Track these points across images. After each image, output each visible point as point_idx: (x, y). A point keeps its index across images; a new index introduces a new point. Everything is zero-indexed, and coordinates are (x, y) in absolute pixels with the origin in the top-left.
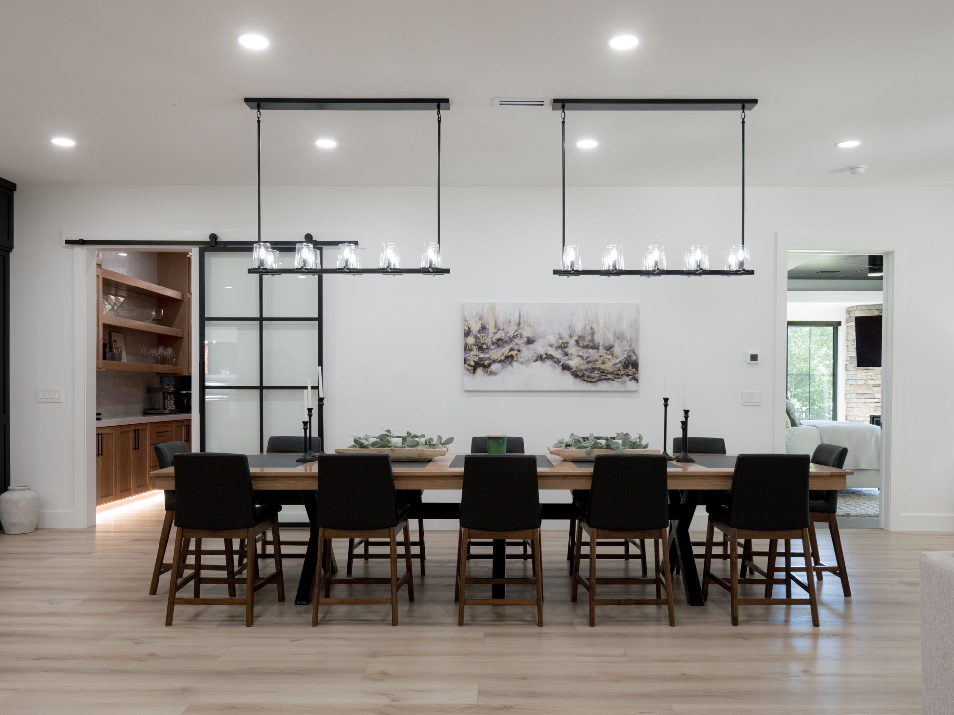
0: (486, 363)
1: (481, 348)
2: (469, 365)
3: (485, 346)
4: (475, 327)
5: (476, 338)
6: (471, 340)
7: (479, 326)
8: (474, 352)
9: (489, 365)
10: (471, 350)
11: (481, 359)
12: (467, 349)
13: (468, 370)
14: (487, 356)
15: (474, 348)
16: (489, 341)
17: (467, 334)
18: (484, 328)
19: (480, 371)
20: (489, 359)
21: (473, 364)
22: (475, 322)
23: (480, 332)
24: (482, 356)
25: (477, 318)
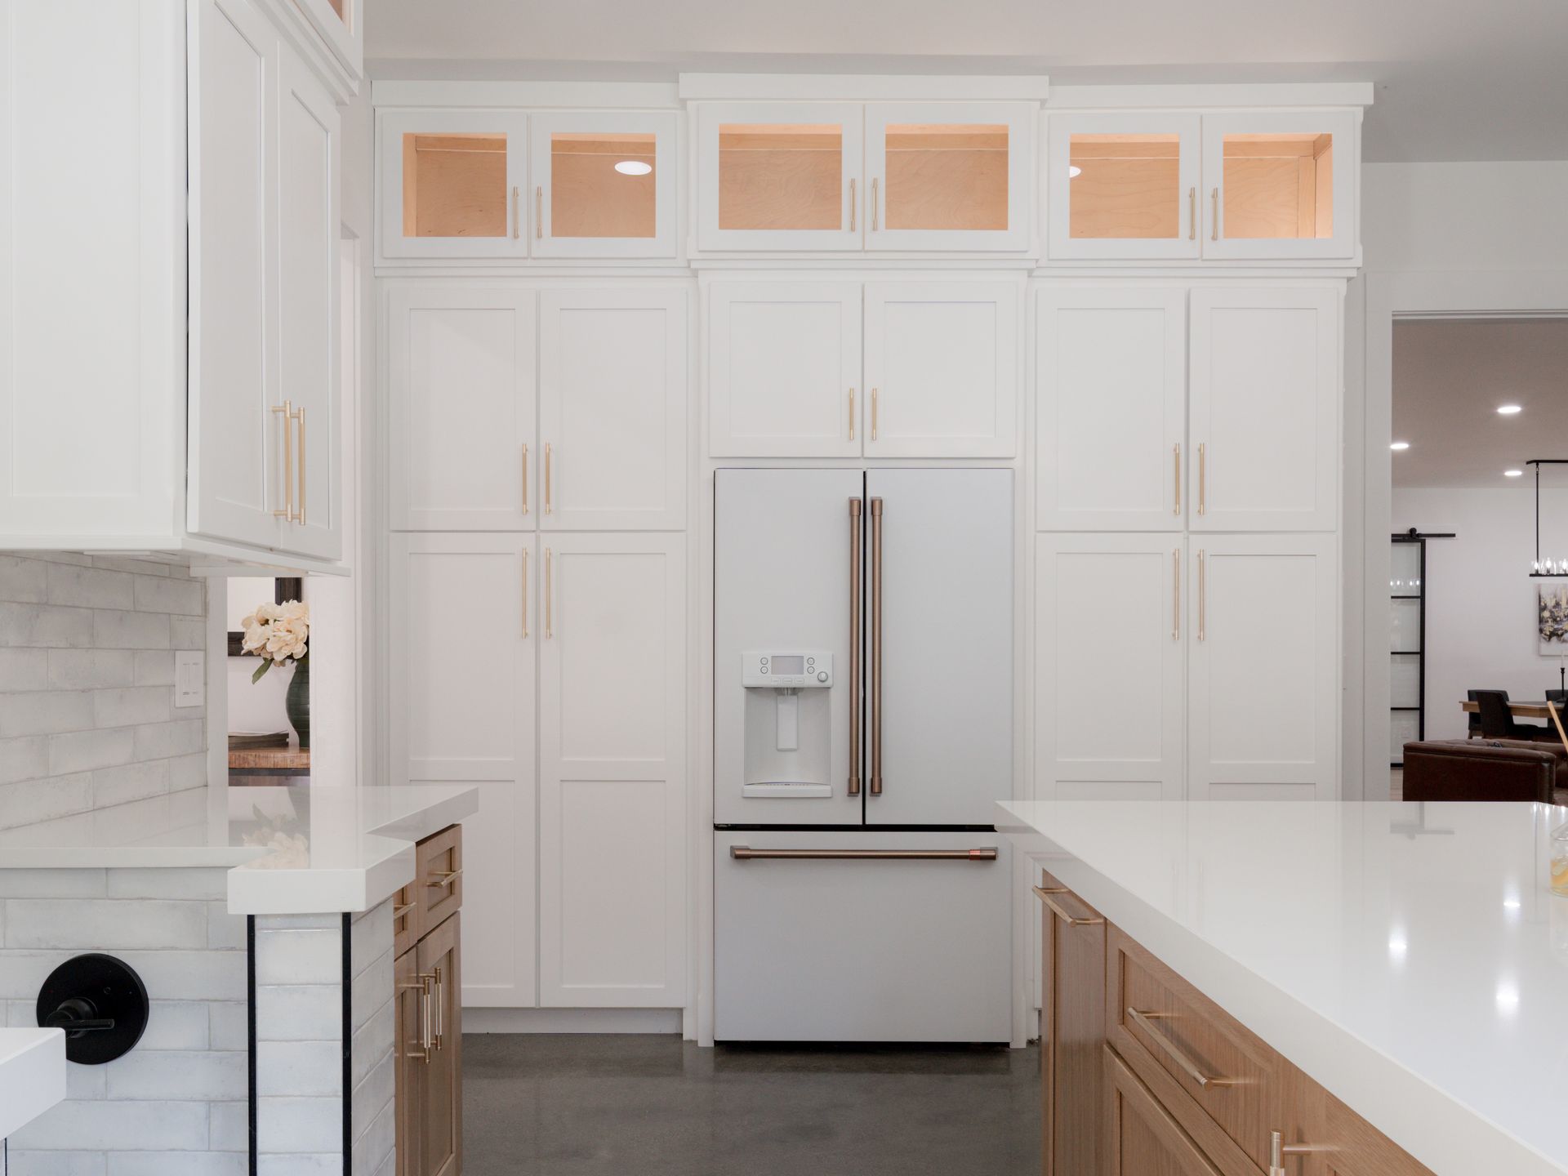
0: (1560, 632)
1: (1555, 620)
2: (1545, 634)
3: (1558, 619)
4: (1551, 603)
5: (1551, 612)
6: (1546, 614)
7: (1553, 603)
8: (1550, 623)
9: (1562, 635)
10: (1547, 622)
11: (1555, 629)
12: (1541, 620)
13: (1544, 638)
14: (1560, 626)
15: (1550, 620)
16: (1561, 614)
17: (1542, 609)
18: (1557, 605)
19: (1554, 639)
20: (1562, 629)
21: (1548, 633)
22: (1551, 599)
23: (1554, 607)
24: (1556, 626)
25: (1552, 596)
